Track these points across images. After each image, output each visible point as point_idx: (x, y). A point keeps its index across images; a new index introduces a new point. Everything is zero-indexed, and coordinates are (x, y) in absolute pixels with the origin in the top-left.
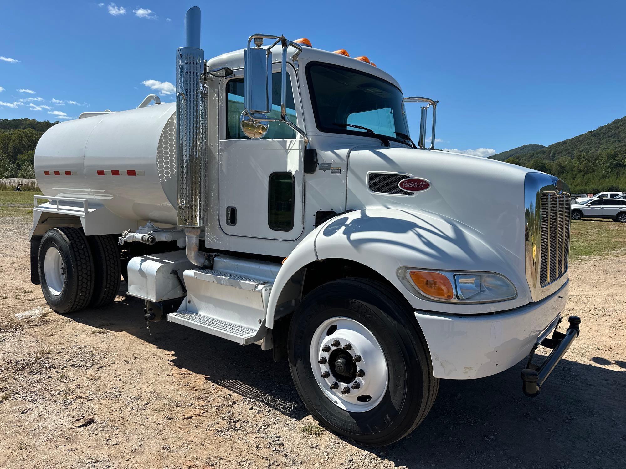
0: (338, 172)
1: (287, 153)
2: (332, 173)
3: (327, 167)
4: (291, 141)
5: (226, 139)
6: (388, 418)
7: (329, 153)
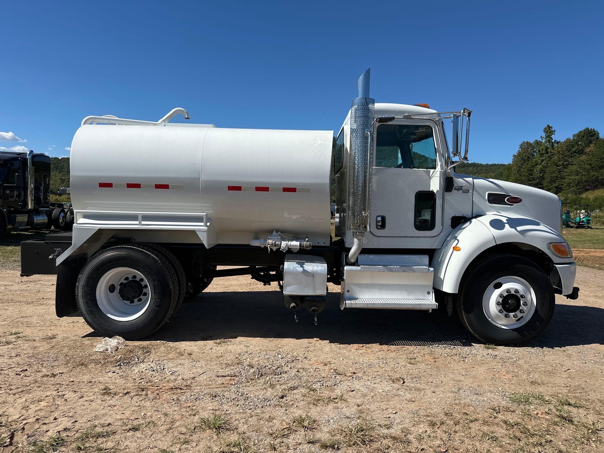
0: (467, 192)
1: (431, 179)
2: (463, 192)
3: (460, 188)
4: (434, 171)
5: (376, 166)
6: (538, 324)
7: (460, 180)
